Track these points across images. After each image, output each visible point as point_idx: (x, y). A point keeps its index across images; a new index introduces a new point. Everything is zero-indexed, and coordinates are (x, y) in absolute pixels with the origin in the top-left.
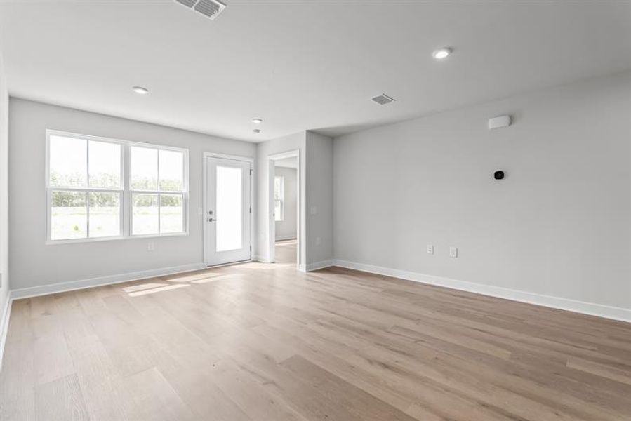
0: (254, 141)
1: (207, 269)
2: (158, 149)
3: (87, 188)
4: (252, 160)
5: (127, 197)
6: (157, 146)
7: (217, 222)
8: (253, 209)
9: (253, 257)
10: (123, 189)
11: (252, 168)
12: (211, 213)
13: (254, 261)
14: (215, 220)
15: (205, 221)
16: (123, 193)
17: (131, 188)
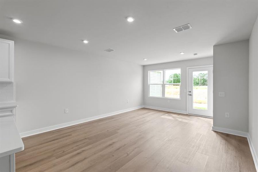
7: (193, 96)
12: (190, 92)
15: (187, 96)
16: (162, 85)
17: (165, 83)
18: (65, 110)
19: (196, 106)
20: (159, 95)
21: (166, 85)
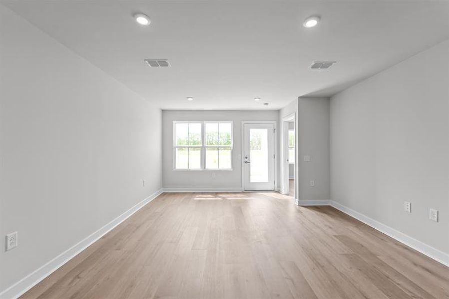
0: (277, 109)
1: (244, 193)
2: (219, 123)
3: (188, 146)
4: (275, 122)
5: (203, 150)
6: (218, 122)
7: (251, 164)
8: (276, 156)
9: (276, 189)
10: (201, 145)
11: (275, 128)
12: (246, 158)
13: (276, 192)
14: (249, 163)
15: (243, 163)
16: (201, 147)
17: (206, 145)
18: (7, 237)
19: (253, 179)
20: (196, 165)
21: (206, 148)
